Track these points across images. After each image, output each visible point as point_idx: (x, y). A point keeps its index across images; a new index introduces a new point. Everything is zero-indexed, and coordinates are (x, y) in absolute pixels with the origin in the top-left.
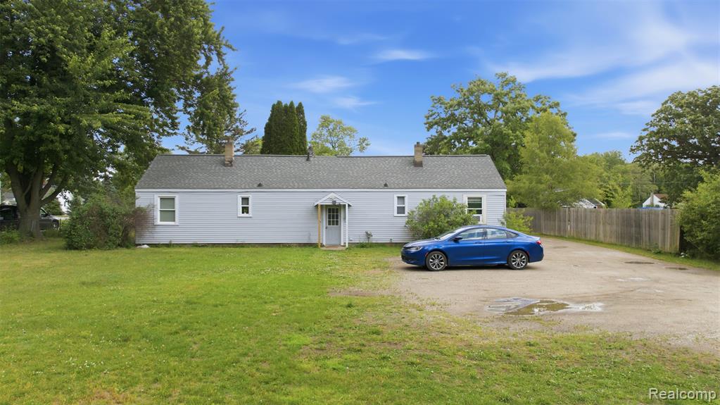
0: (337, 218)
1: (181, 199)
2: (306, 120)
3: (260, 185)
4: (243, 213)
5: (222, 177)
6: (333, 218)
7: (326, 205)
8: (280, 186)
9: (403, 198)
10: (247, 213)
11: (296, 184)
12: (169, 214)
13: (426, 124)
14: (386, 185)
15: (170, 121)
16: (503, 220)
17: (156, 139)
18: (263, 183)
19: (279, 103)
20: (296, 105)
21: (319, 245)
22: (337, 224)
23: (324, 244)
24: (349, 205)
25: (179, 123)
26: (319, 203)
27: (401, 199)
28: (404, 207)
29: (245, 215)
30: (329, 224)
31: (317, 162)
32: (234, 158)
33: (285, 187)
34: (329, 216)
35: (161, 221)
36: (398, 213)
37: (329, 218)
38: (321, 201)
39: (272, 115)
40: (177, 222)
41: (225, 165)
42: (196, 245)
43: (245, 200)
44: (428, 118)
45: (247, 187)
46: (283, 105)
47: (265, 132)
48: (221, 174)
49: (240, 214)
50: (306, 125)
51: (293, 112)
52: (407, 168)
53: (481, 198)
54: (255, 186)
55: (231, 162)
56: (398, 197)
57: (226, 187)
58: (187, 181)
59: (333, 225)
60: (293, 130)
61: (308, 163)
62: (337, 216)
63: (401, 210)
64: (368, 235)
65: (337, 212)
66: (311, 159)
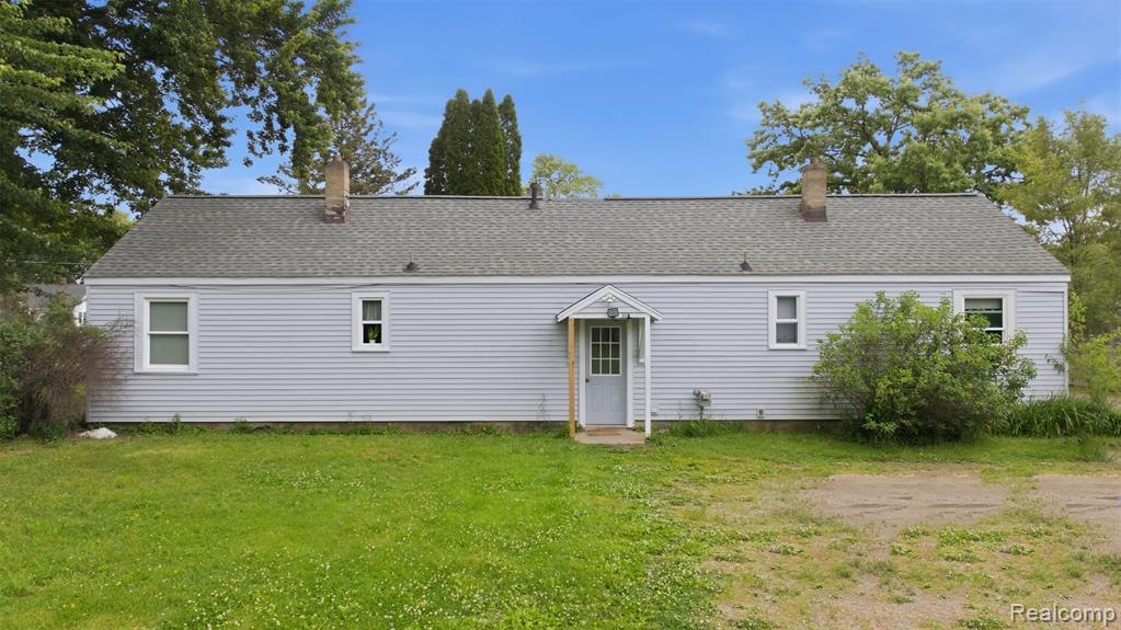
0: (616, 354)
1: (207, 304)
2: (520, 134)
3: (410, 268)
4: (366, 340)
5: (315, 246)
6: (606, 354)
7: (587, 321)
8: (465, 269)
9: (793, 299)
10: (378, 340)
11: (507, 265)
12: (172, 346)
13: (750, 157)
14: (745, 266)
15: (211, 125)
16: (1061, 359)
17: (187, 171)
18: (419, 262)
19: (461, 95)
20: (498, 100)
21: (572, 427)
22: (616, 371)
23: (582, 422)
24: (653, 320)
25: (233, 131)
26: (572, 314)
27: (789, 302)
28: (795, 325)
29: (372, 345)
30: (595, 370)
31: (555, 212)
32: (348, 203)
33: (476, 271)
34: (595, 347)
35: (152, 362)
36: (779, 341)
37: (595, 354)
38: (576, 308)
39: (445, 125)
40: (192, 368)
41: (325, 219)
42: (243, 428)
43: (372, 306)
44: (754, 147)
45: (378, 272)
46: (471, 102)
47: (431, 159)
48: (314, 241)
49: (360, 345)
50: (520, 145)
51: (491, 113)
52: (788, 223)
53: (1000, 301)
54: (399, 268)
55: (340, 211)
56: (780, 299)
57: (321, 272)
58: (222, 258)
59: (606, 371)
60: (492, 152)
61: (533, 215)
62: (616, 348)
63: (788, 333)
64: (700, 400)
65: (616, 339)
66: (541, 204)
